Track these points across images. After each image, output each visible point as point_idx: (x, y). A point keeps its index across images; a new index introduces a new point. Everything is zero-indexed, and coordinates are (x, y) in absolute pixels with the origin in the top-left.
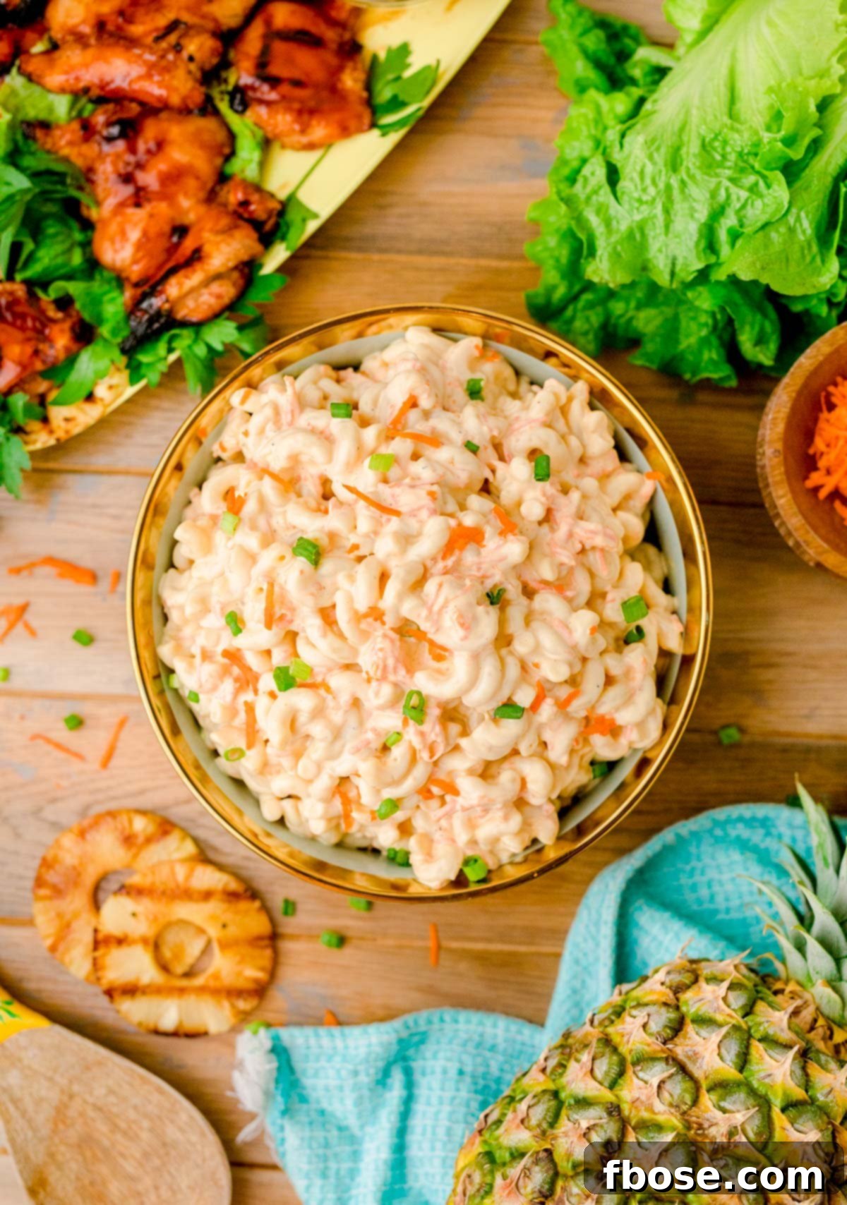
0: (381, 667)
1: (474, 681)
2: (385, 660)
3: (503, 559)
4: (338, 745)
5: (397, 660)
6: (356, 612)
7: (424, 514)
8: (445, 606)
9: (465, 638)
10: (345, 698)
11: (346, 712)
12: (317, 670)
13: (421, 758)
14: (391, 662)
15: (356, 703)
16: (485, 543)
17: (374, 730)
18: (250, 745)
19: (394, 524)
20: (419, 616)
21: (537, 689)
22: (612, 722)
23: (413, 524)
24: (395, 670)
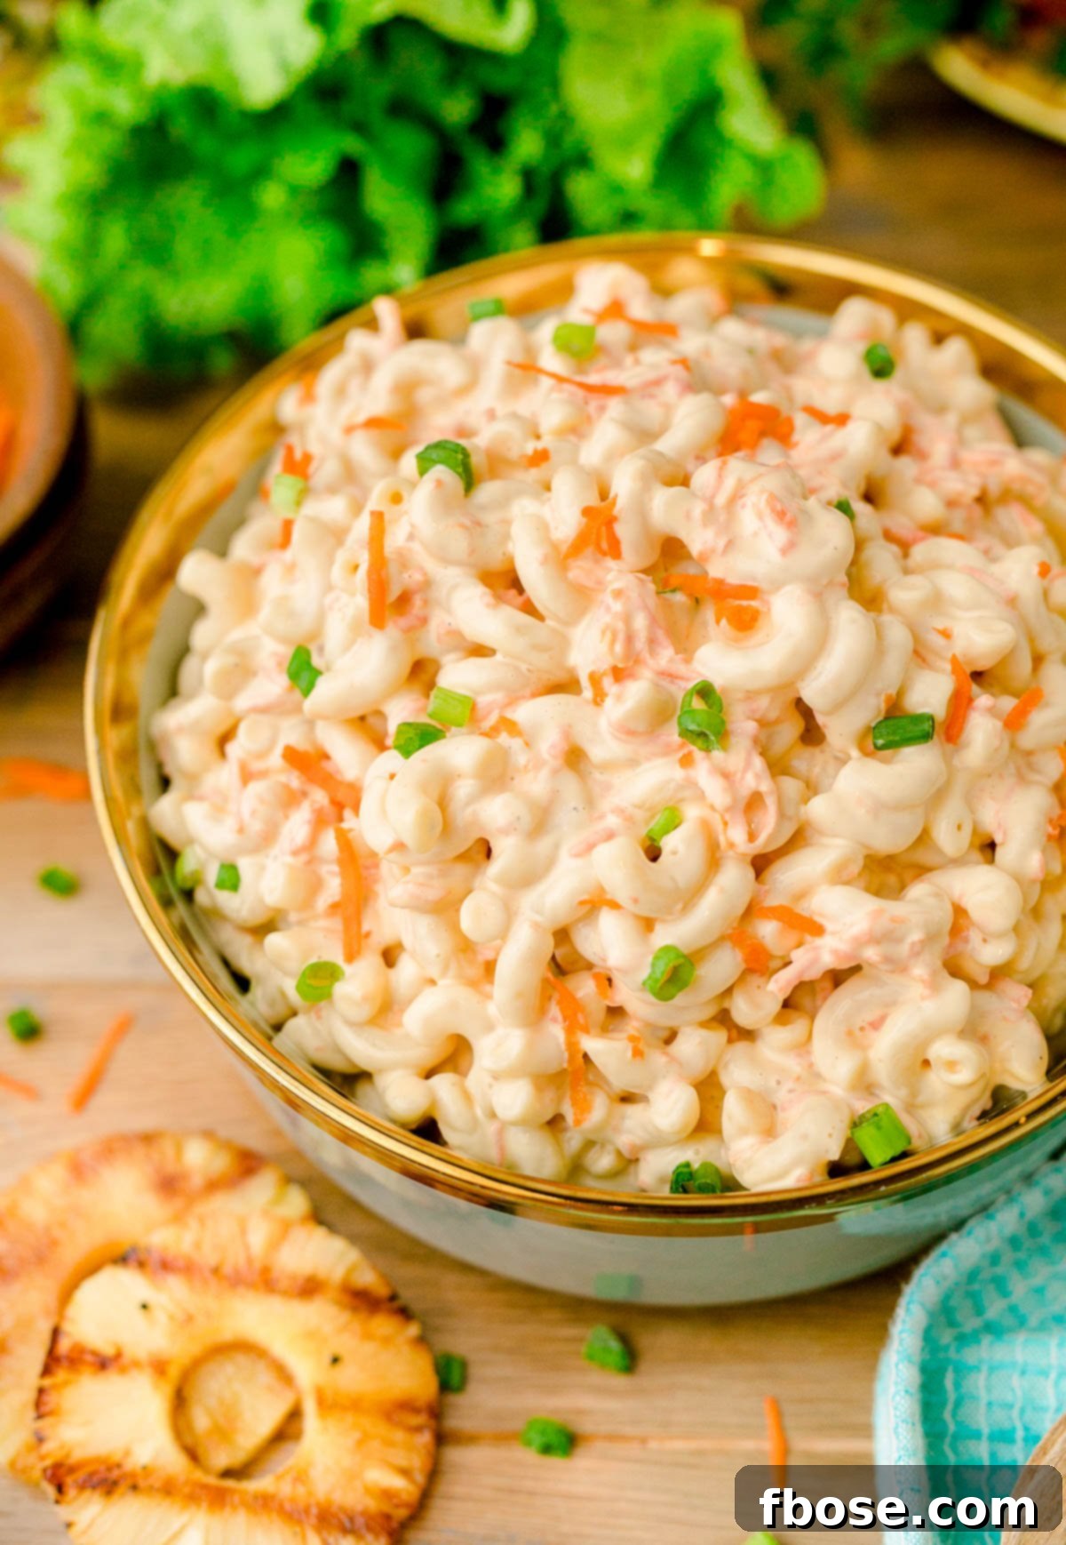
0: (621, 636)
1: (821, 640)
2: (627, 619)
3: (836, 457)
4: (544, 845)
5: (653, 621)
6: (555, 546)
7: (670, 391)
8: (736, 497)
9: (788, 548)
10: (549, 742)
11: (555, 772)
12: (483, 700)
13: (731, 845)
14: (640, 622)
15: (574, 757)
16: (796, 437)
17: (619, 811)
18: (351, 957)
19: (616, 407)
20: (688, 516)
21: (954, 677)
23: (651, 411)
24: (652, 642)
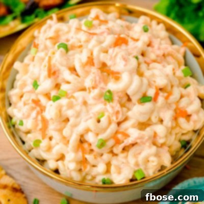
0: (94, 81)
1: (131, 82)
2: (95, 78)
3: (136, 47)
4: (79, 119)
5: (100, 78)
6: (82, 64)
7: (105, 34)
9: (125, 65)
10: (80, 100)
12: (69, 92)
13: (113, 120)
14: (98, 78)
15: (85, 103)
16: (129, 43)
17: (93, 113)
18: (44, 137)
19: (95, 37)
21: (156, 89)
22: (186, 112)
23: (102, 38)
24: (100, 82)
